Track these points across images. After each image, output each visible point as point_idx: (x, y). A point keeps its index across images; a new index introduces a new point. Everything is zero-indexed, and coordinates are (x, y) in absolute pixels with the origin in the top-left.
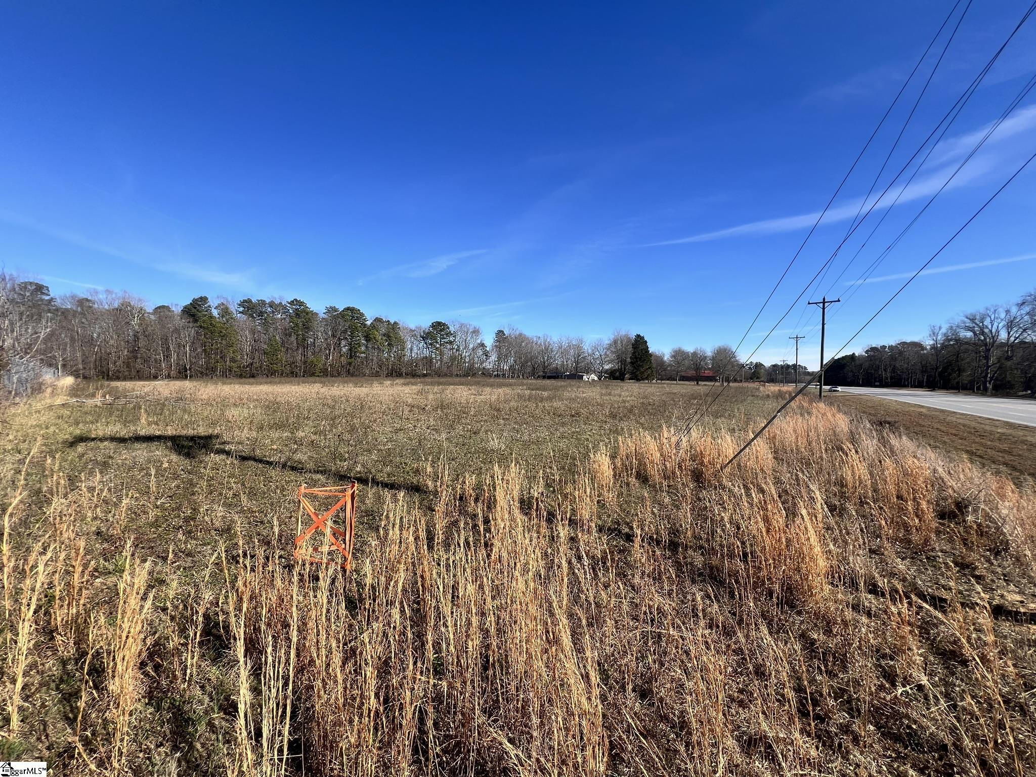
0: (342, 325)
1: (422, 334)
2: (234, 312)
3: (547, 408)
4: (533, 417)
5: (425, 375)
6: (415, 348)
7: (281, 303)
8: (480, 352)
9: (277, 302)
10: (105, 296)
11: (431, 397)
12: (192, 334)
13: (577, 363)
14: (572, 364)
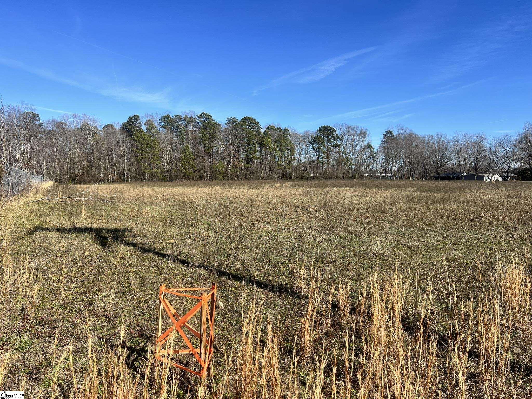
0: (241, 134)
1: (310, 139)
2: (157, 127)
3: (440, 211)
4: (423, 220)
5: (312, 178)
6: (303, 153)
7: (192, 117)
8: (367, 154)
9: (189, 116)
10: (72, 120)
11: (315, 198)
12: (128, 147)
13: (476, 162)
14: (471, 164)
